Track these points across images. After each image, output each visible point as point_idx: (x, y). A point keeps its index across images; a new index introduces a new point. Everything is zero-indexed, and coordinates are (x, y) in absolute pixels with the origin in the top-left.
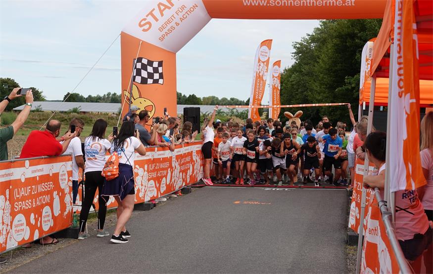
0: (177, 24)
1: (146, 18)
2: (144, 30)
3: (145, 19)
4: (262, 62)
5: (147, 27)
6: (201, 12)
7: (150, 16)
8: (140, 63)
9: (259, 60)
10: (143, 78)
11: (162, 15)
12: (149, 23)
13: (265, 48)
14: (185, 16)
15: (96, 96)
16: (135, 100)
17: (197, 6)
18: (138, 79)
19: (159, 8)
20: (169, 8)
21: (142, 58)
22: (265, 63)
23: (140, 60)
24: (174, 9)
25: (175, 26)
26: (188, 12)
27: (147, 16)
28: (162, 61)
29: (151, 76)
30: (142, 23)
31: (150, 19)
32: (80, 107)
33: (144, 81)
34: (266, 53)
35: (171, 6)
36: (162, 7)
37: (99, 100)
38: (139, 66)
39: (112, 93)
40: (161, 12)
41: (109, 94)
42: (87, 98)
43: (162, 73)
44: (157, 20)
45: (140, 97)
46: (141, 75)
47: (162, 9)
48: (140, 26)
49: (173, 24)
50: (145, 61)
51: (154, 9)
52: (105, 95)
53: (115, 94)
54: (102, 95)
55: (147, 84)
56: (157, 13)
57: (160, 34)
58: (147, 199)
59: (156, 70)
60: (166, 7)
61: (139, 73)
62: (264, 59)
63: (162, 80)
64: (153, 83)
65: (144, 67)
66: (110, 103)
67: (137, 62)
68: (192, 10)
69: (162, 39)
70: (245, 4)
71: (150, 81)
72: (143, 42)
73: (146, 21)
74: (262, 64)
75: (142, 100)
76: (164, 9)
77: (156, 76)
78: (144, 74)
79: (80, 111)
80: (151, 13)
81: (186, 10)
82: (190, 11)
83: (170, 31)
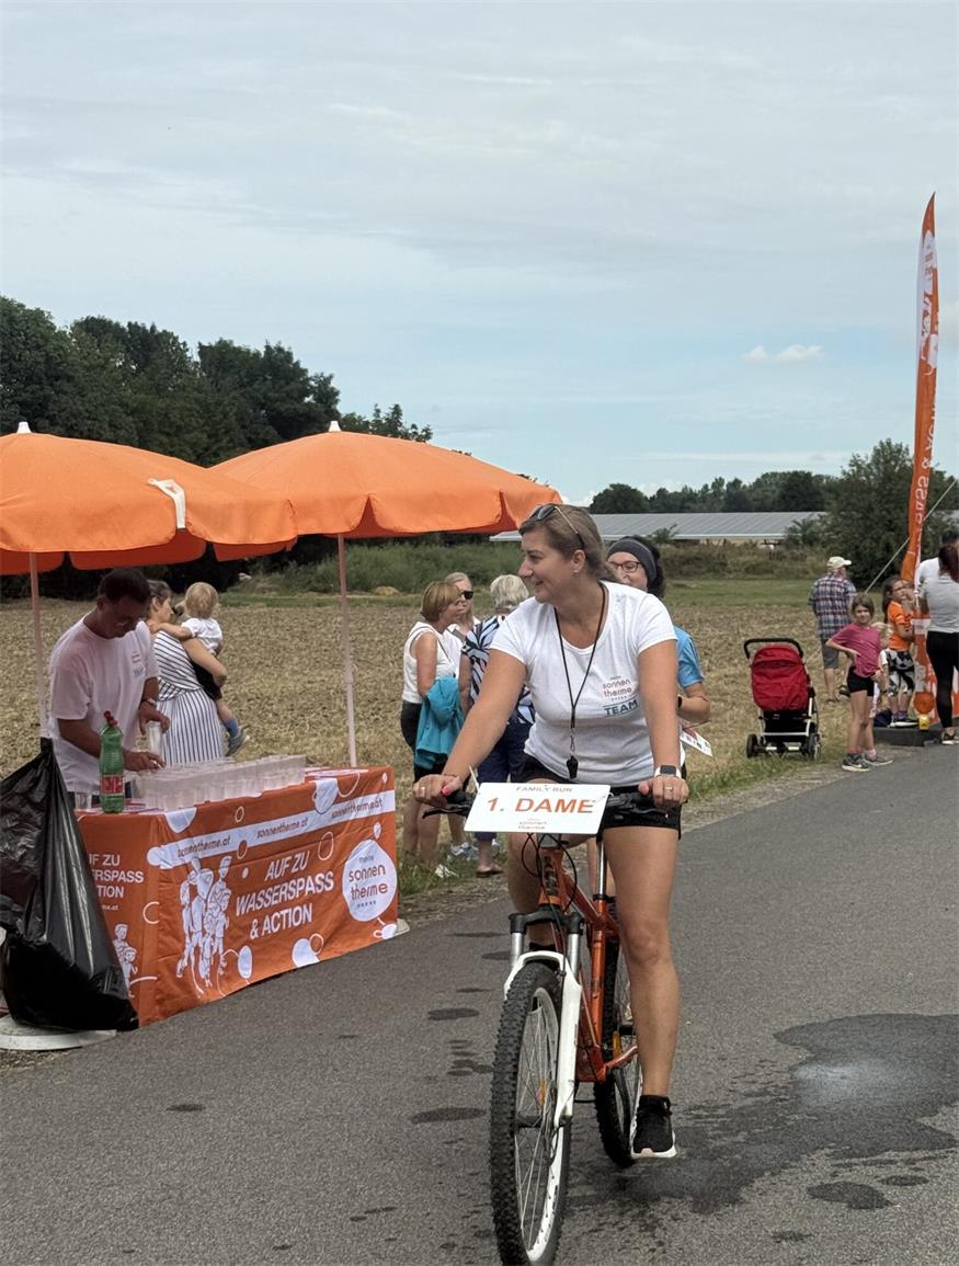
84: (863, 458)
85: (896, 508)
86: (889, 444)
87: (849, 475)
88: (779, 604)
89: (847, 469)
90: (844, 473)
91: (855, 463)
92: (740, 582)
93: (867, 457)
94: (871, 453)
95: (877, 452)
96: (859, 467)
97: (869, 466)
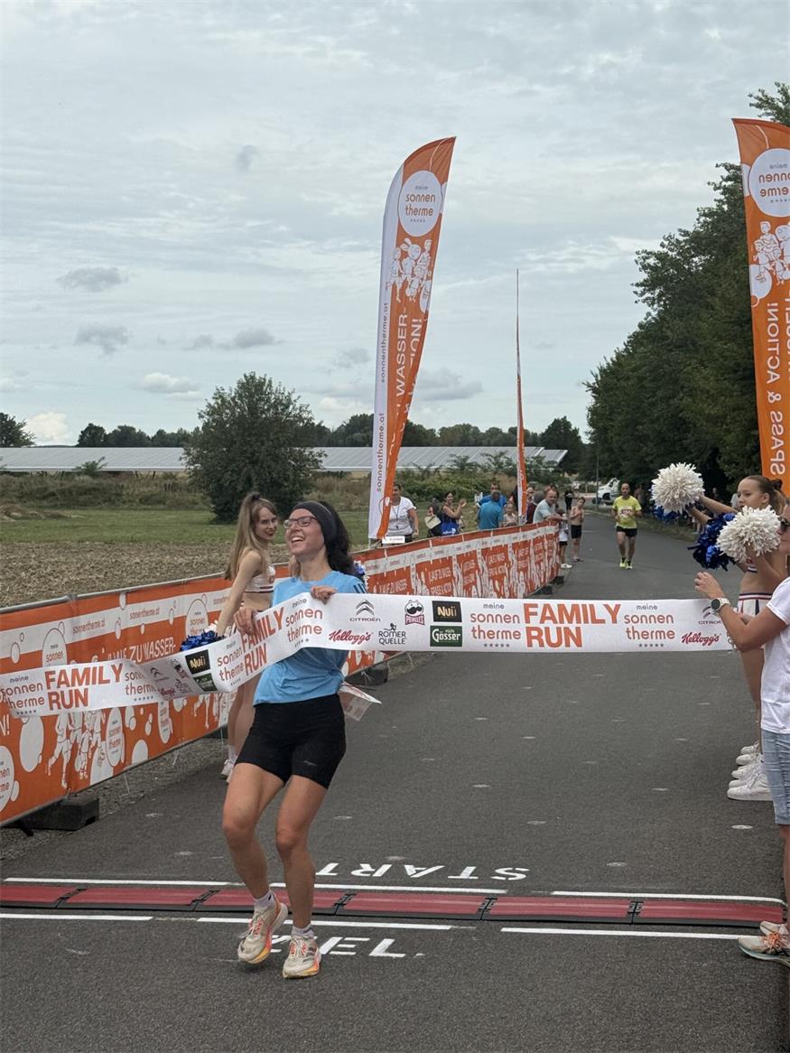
4: (414, 240)
9: (402, 235)
13: (424, 177)
22: (428, 244)
32: (103, 458)
34: (427, 198)
62: (419, 228)
74: (413, 250)
79: (105, 469)
84: (227, 391)
85: (257, 441)
86: (253, 377)
87: (213, 407)
88: (91, 540)
89: (212, 402)
90: (209, 406)
91: (219, 395)
92: (132, 512)
93: (231, 390)
94: (235, 386)
95: (242, 386)
96: (223, 400)
97: (233, 399)
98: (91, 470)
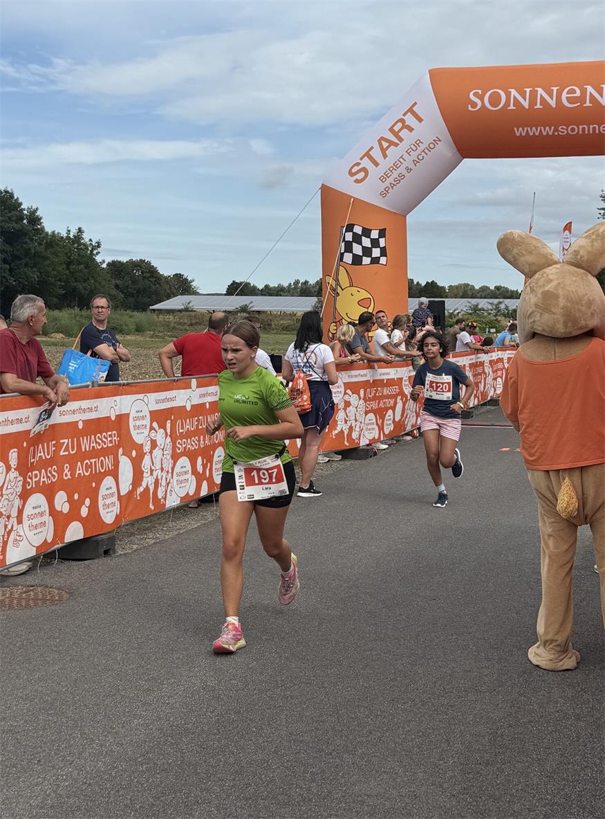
0: (409, 170)
1: (360, 161)
2: (357, 181)
3: (358, 164)
5: (362, 175)
6: (446, 149)
7: (366, 157)
8: (351, 233)
10: (354, 256)
11: (385, 156)
12: (365, 170)
14: (420, 157)
15: (276, 286)
16: (343, 290)
17: (440, 141)
18: (348, 258)
19: (381, 145)
20: (396, 145)
21: (353, 226)
23: (350, 228)
24: (403, 146)
25: (405, 172)
26: (426, 150)
27: (361, 159)
28: (385, 229)
29: (367, 252)
30: (354, 171)
31: (366, 163)
32: (251, 302)
33: (357, 260)
35: (399, 142)
36: (385, 144)
37: (282, 294)
38: (349, 237)
39: (302, 280)
40: (384, 151)
41: (297, 282)
42: (262, 290)
43: (385, 247)
44: (376, 164)
45: (351, 285)
46: (352, 252)
47: (385, 147)
48: (351, 174)
49: (402, 170)
50: (358, 230)
51: (372, 148)
52: (290, 284)
53: (306, 282)
54: (286, 285)
55: (361, 264)
56: (376, 153)
57: (382, 186)
58: (363, 442)
59: (375, 243)
60: (391, 143)
61: (349, 248)
63: (385, 258)
64: (372, 263)
65: (357, 239)
66: (298, 296)
67: (346, 232)
68: (432, 146)
69: (384, 194)
70: (518, 134)
71: (366, 260)
72: (355, 199)
73: (361, 166)
75: (354, 290)
76: (388, 147)
77: (376, 252)
78: (357, 249)
79: (253, 309)
80: (367, 154)
81: (422, 147)
82: (429, 149)
83: (397, 181)
98: (244, 309)
